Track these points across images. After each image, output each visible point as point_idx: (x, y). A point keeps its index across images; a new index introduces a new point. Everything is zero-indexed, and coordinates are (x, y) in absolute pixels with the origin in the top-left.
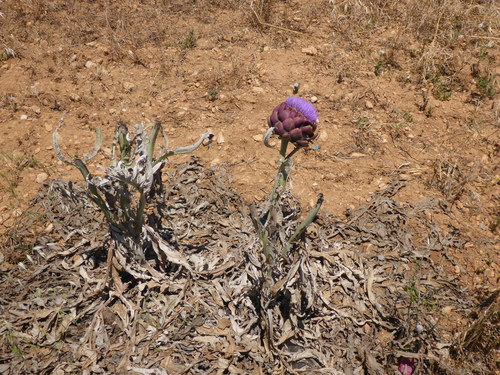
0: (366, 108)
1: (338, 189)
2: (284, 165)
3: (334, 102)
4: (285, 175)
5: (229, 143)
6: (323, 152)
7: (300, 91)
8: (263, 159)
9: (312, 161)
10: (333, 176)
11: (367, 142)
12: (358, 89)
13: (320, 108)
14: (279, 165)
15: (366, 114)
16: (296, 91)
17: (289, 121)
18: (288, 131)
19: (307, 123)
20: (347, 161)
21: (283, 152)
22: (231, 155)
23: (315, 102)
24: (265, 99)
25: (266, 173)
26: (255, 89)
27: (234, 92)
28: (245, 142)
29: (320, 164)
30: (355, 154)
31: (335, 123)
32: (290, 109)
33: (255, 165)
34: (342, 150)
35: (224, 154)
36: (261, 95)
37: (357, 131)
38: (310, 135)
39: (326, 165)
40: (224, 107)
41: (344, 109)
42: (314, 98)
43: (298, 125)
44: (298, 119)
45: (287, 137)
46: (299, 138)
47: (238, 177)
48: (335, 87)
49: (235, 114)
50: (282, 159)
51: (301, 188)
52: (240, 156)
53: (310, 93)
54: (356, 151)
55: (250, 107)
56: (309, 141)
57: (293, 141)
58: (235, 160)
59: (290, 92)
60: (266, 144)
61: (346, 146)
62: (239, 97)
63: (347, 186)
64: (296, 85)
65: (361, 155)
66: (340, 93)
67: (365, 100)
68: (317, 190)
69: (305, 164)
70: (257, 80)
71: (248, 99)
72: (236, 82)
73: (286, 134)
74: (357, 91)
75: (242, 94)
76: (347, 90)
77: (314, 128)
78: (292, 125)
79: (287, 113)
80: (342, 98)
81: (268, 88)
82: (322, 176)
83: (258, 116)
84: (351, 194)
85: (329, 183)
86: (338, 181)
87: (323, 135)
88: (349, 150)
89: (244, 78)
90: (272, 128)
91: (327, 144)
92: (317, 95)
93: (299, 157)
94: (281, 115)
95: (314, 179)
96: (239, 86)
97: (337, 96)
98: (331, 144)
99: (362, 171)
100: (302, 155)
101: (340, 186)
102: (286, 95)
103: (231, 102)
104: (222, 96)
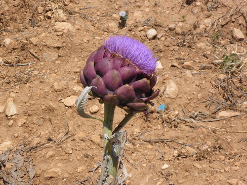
0: (234, 40)
1: (202, 171)
2: (111, 143)
3: (183, 34)
4: (115, 159)
5: (25, 113)
6: (173, 114)
7: (129, 22)
8: (81, 134)
9: (157, 129)
10: (192, 151)
11: (239, 93)
12: (220, 11)
13: (161, 47)
14: (104, 143)
15: (235, 49)
16: (122, 23)
17: (113, 75)
18: (112, 89)
19: (140, 76)
20: (211, 126)
21: (108, 122)
22: (30, 132)
23: (155, 38)
24: (76, 40)
25: (87, 156)
26: (59, 25)
27: (26, 33)
28: (51, 110)
29: (170, 133)
30: (224, 114)
31: (188, 68)
32: (113, 56)
33: (68, 146)
34: (202, 109)
35: (18, 131)
36: (69, 35)
37: (222, 76)
38: (148, 93)
39: (180, 134)
40: (12, 58)
41: (201, 45)
42: (152, 32)
43: (127, 80)
44: (126, 70)
45: (112, 99)
46: (131, 100)
47: (44, 166)
48: (184, 11)
49: (31, 68)
50: (108, 134)
51: (144, 174)
52: (45, 132)
53: (145, 24)
54: (225, 109)
55: (54, 55)
56: (146, 102)
57: (121, 105)
58: (36, 141)
59: (114, 25)
60: (81, 113)
61: (208, 101)
62: (34, 40)
63: (216, 165)
64: (123, 13)
65: (233, 114)
66: (191, 20)
67: (231, 27)
68: (169, 175)
69: (146, 136)
70: (61, 12)
71: (49, 42)
72: (28, 16)
73: (110, 95)
74: (217, 15)
75: (38, 36)
76: (202, 15)
77: (153, 82)
78: (118, 80)
79: (108, 63)
80: (195, 27)
81: (80, 23)
82: (176, 153)
83: (68, 67)
84: (222, 177)
85: (188, 162)
86: (200, 157)
87: (170, 88)
88: (213, 108)
89: (40, 9)
90: (88, 88)
91: (178, 101)
92: (156, 26)
93: (136, 125)
94: (100, 66)
95: (162, 159)
96: (33, 23)
97: (188, 26)
98: (184, 101)
99: (236, 138)
100: (140, 121)
101: (204, 165)
102: (108, 30)
103: (23, 49)
104: (8, 41)
